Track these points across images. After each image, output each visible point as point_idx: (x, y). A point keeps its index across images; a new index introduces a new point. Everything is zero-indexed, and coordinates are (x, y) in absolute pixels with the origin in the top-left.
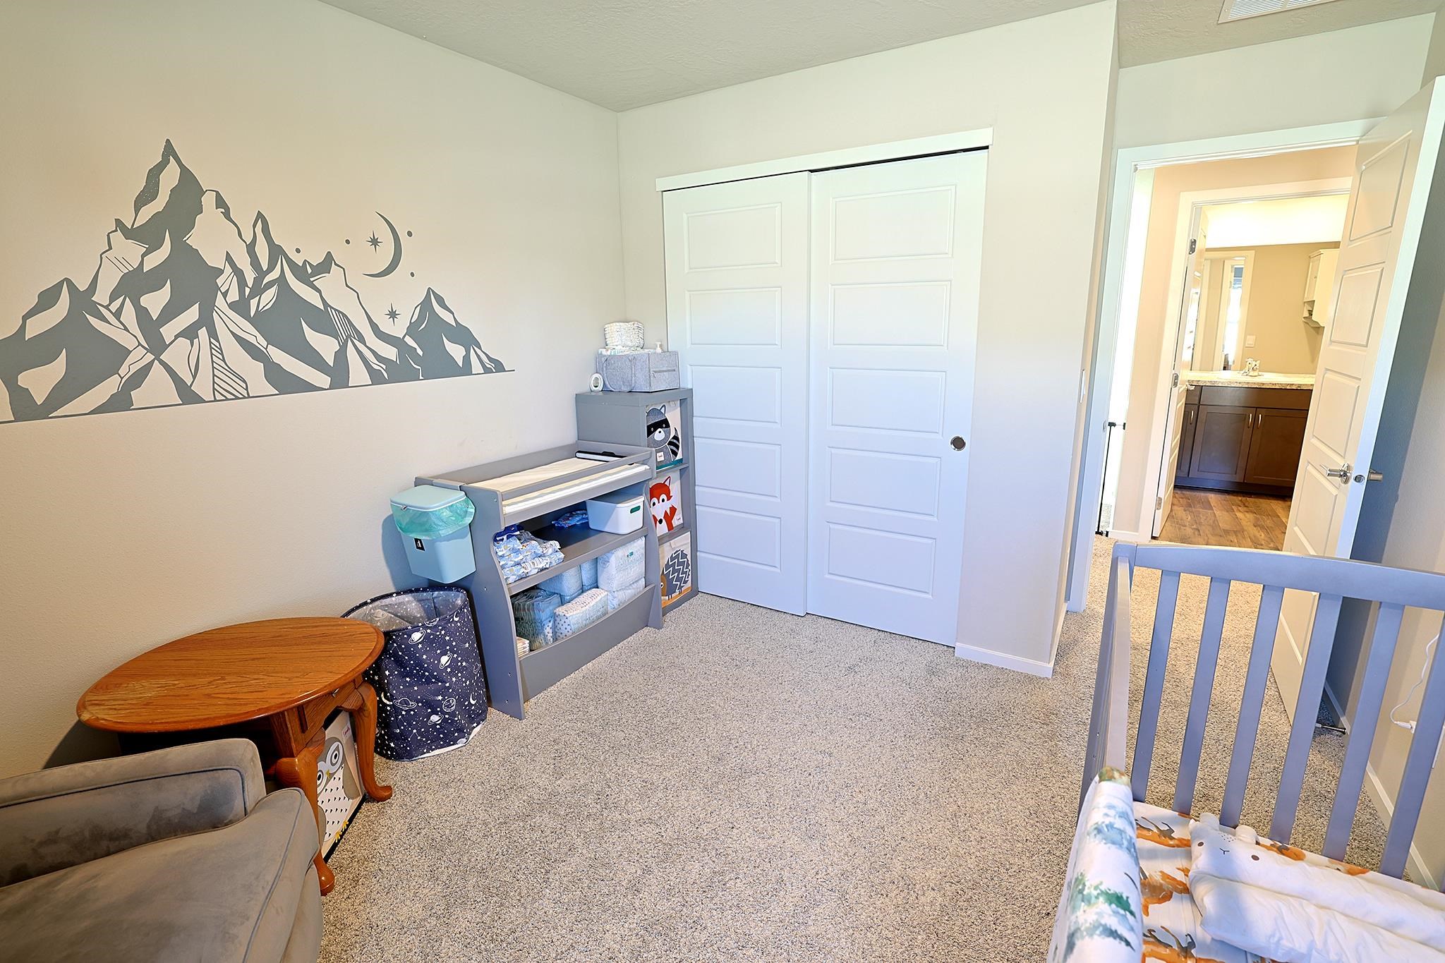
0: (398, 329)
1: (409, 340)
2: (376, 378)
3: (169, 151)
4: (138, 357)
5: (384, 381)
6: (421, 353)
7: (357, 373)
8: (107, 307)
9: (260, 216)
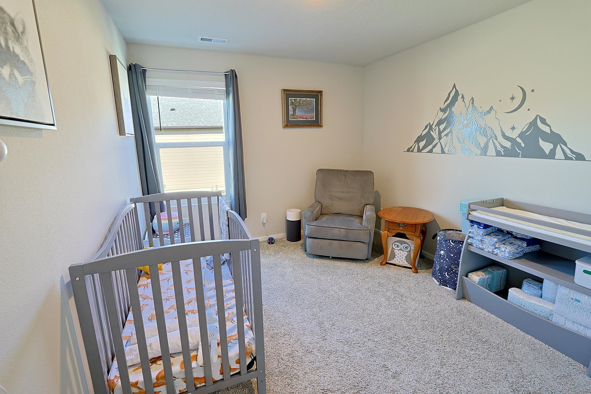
0: (514, 135)
1: (519, 140)
2: (498, 154)
3: (454, 86)
4: (436, 141)
5: (502, 156)
6: (523, 145)
7: (491, 151)
8: (434, 129)
9: (472, 98)
